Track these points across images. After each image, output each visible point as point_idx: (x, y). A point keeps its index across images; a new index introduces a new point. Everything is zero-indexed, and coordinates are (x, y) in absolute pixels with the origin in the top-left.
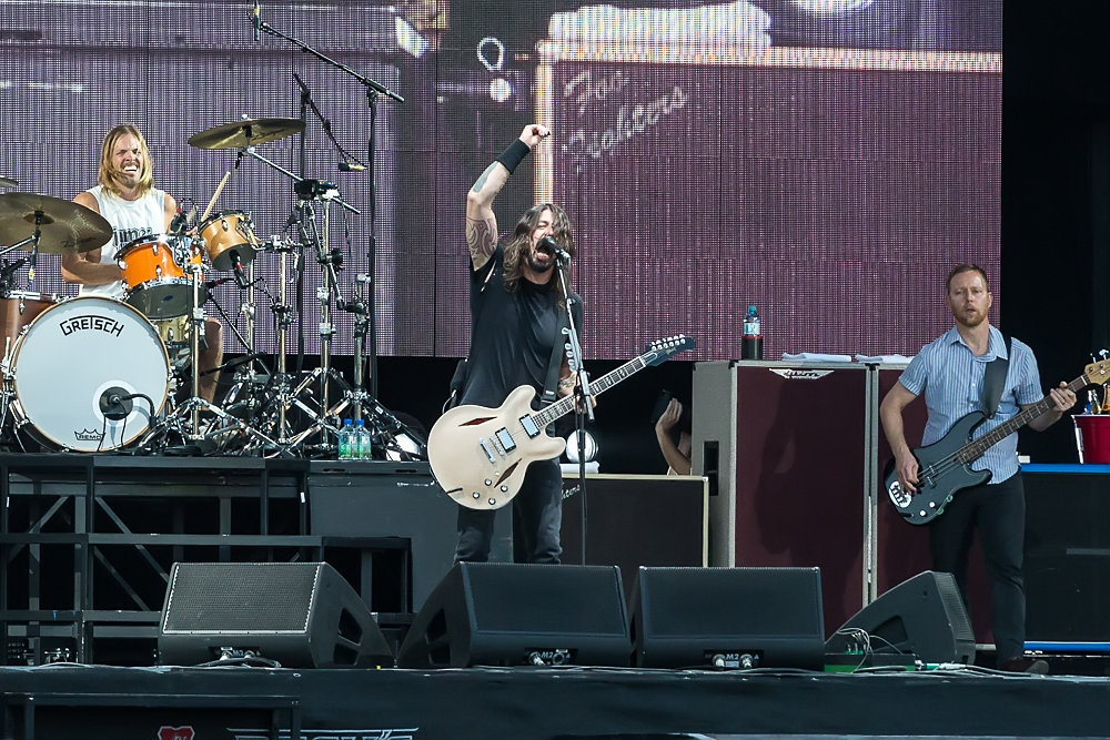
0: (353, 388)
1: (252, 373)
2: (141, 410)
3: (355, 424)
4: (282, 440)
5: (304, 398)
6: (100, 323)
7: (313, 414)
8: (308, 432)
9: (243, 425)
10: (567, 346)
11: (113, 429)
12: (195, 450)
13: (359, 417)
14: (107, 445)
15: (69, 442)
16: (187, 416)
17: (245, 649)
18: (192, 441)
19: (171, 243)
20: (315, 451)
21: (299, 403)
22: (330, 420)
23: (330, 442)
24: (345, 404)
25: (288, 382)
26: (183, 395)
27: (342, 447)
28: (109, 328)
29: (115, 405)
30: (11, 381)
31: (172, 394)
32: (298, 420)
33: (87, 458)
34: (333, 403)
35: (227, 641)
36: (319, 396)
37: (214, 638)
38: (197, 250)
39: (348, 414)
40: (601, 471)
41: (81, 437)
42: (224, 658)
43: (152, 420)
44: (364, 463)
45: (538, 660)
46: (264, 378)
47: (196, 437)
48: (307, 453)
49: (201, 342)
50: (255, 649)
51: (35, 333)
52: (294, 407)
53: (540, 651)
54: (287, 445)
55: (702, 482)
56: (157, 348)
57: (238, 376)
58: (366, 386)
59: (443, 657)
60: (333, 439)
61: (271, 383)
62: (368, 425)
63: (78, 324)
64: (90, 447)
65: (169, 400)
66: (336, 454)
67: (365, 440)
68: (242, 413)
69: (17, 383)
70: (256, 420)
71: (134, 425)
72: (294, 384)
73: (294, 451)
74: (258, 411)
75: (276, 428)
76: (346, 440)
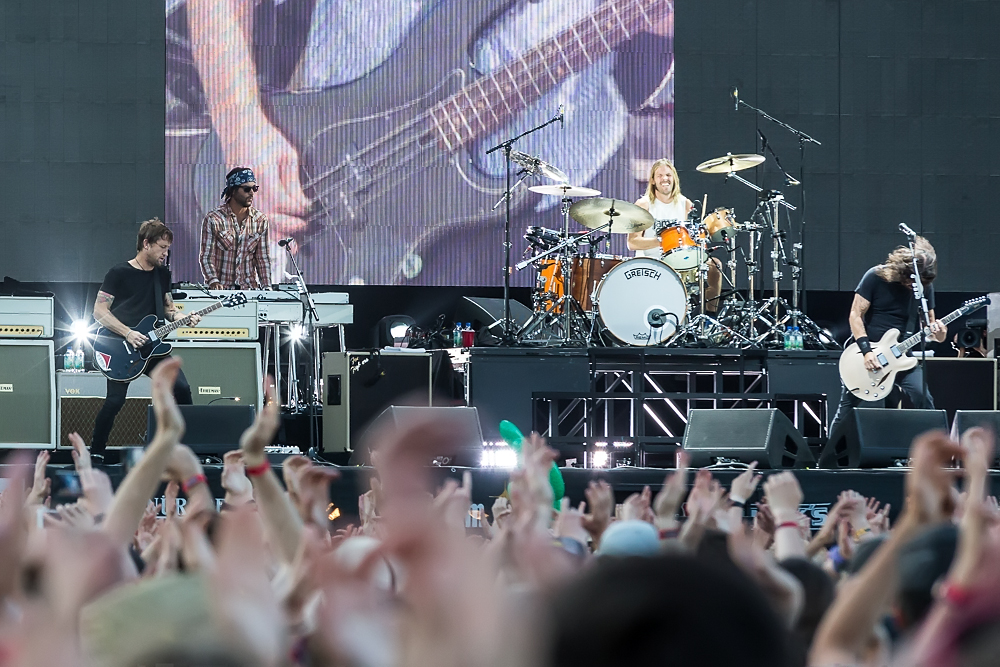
0: (792, 309)
1: (735, 300)
2: (671, 322)
3: (793, 330)
4: (752, 339)
5: (764, 314)
6: (647, 273)
7: (769, 324)
8: (767, 334)
9: (729, 330)
10: (914, 285)
11: (655, 333)
12: (702, 344)
13: (796, 326)
14: (652, 342)
15: (631, 341)
16: (698, 325)
17: (731, 458)
18: (701, 340)
19: (688, 226)
20: (771, 345)
21: (761, 318)
22: (779, 327)
23: (779, 340)
24: (788, 317)
25: (755, 306)
26: (695, 313)
27: (786, 342)
28: (653, 275)
29: (657, 319)
30: (597, 306)
31: (689, 312)
32: (762, 328)
33: (641, 350)
34: (781, 317)
35: (721, 454)
36: (773, 313)
37: (713, 452)
38: (703, 230)
39: (789, 324)
40: (935, 355)
41: (637, 338)
42: (719, 463)
43: (678, 328)
44: (800, 352)
45: (899, 464)
46: (742, 303)
47: (702, 337)
48: (766, 346)
49: (705, 283)
50: (737, 458)
51: (610, 278)
52: (759, 319)
53: (901, 458)
54: (755, 341)
55: (993, 362)
56: (680, 286)
57: (726, 302)
58: (799, 308)
59: (845, 463)
60: (781, 338)
61: (745, 306)
62: (801, 330)
63: (635, 273)
64: (642, 343)
65: (687, 316)
66: (783, 346)
67: (800, 339)
68: (730, 323)
69: (600, 308)
70: (737, 327)
71: (667, 330)
72: (759, 306)
73: (759, 345)
74: (738, 323)
75: (748, 331)
76: (788, 338)
